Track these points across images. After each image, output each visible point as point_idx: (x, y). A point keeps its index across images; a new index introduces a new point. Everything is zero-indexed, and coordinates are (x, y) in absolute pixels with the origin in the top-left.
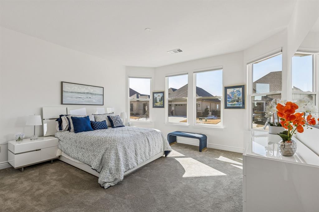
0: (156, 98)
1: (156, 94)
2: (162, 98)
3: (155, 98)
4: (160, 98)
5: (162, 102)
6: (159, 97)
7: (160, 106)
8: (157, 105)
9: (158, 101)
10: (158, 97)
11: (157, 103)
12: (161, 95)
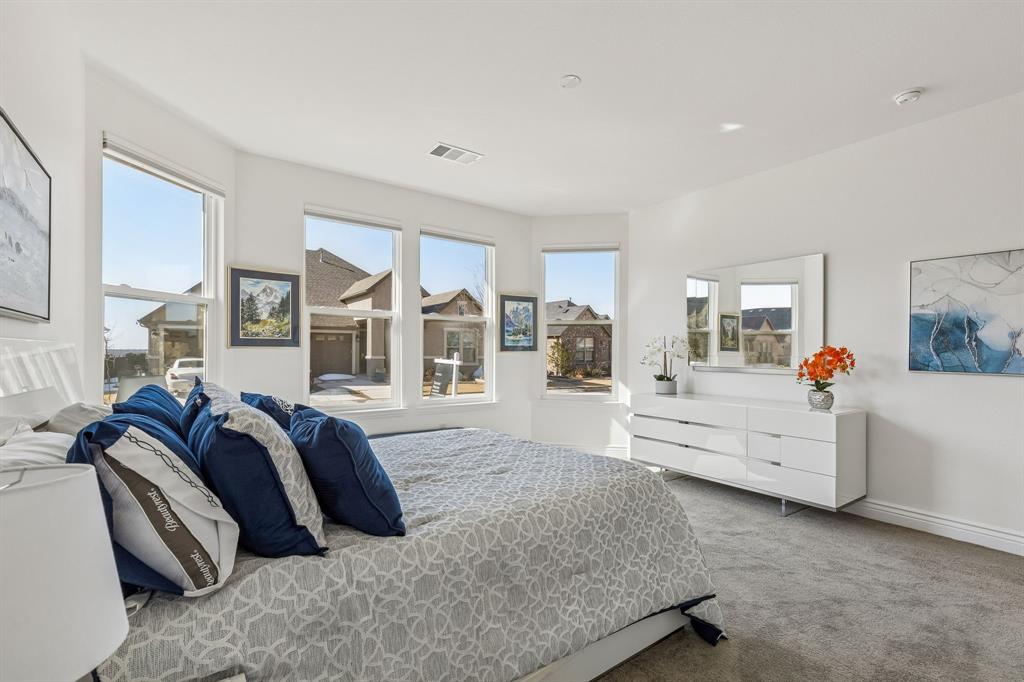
0: (251, 299)
1: (251, 281)
2: (284, 303)
3: (243, 297)
4: (278, 301)
5: (288, 318)
6: (271, 299)
7: (276, 337)
8: (257, 334)
9: (264, 316)
10: (263, 298)
11: (258, 322)
12: (282, 289)
